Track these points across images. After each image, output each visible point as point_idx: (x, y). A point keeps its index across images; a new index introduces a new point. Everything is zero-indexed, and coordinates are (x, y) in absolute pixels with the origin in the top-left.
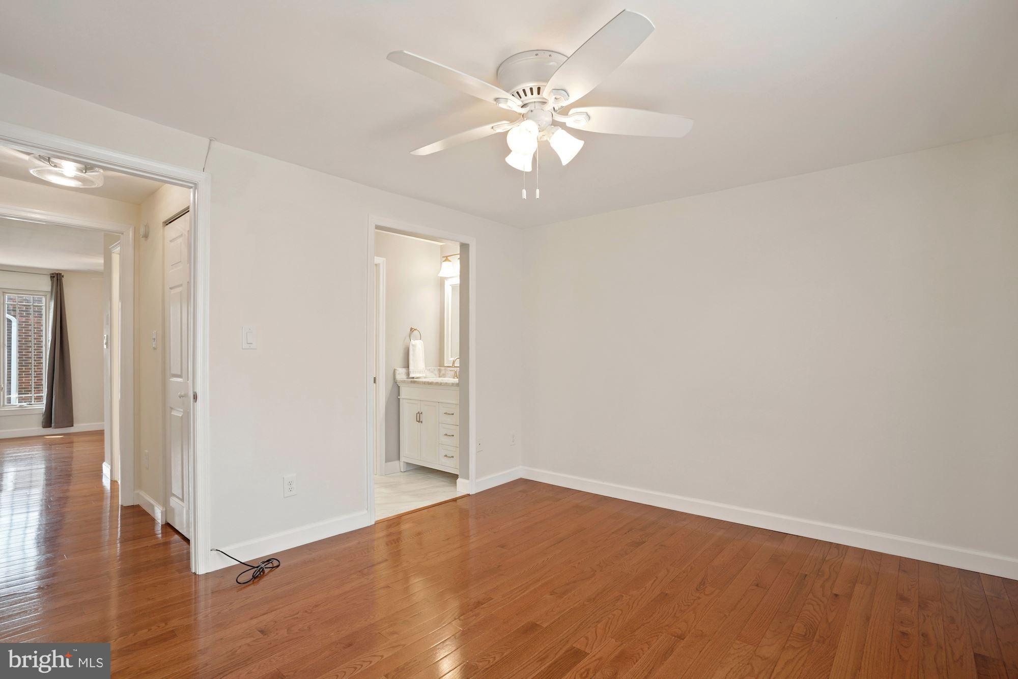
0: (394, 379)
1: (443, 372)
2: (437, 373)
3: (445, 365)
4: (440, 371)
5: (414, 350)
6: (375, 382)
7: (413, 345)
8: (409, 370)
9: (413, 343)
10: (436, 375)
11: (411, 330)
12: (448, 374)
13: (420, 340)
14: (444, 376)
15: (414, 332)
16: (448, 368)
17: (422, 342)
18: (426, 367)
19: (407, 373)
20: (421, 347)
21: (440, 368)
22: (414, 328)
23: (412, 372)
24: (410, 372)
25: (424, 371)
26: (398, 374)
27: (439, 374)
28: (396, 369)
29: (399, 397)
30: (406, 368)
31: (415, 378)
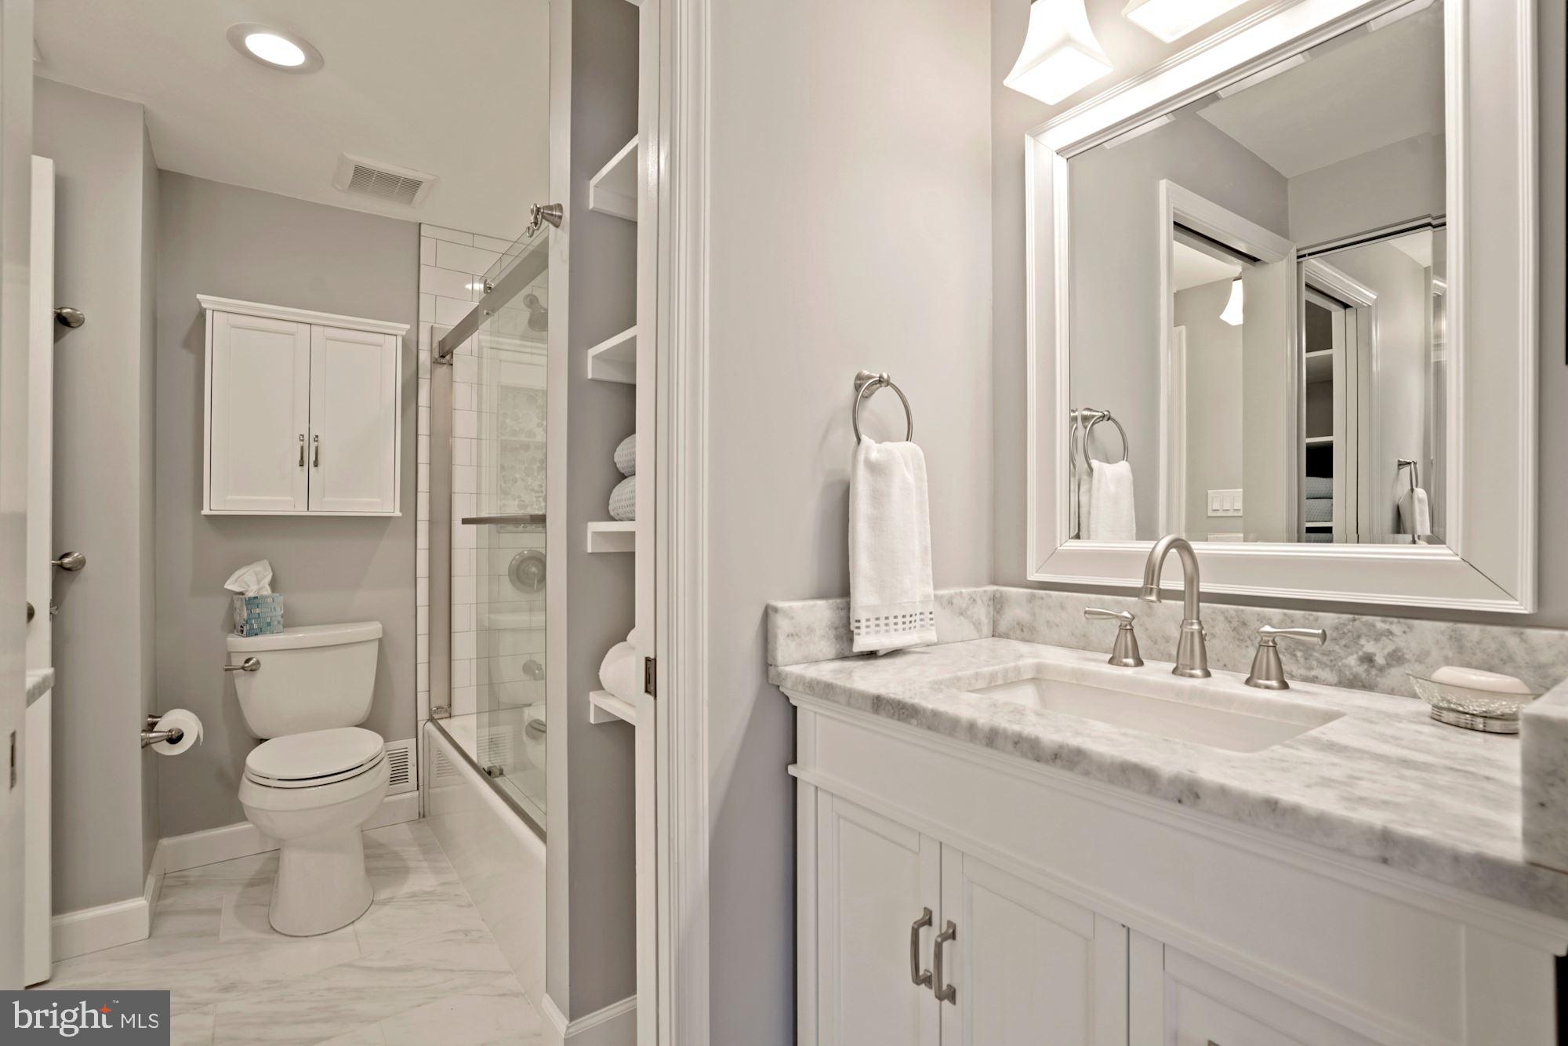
0: (767, 663)
1: (1016, 612)
2: (984, 619)
3: (1033, 576)
4: (997, 604)
5: (878, 498)
6: (650, 685)
7: (874, 468)
8: (847, 608)
9: (874, 456)
10: (977, 625)
11: (858, 387)
12: (1048, 622)
13: (907, 440)
14: (1026, 633)
15: (874, 395)
16: (1046, 594)
17: (922, 453)
18: (936, 587)
19: (836, 628)
20: (910, 477)
21: (997, 590)
22: (878, 376)
23: (868, 620)
24: (858, 621)
25: (931, 613)
26: (790, 635)
27: (992, 622)
28: (776, 610)
29: (792, 770)
30: (833, 601)
31: (884, 652)
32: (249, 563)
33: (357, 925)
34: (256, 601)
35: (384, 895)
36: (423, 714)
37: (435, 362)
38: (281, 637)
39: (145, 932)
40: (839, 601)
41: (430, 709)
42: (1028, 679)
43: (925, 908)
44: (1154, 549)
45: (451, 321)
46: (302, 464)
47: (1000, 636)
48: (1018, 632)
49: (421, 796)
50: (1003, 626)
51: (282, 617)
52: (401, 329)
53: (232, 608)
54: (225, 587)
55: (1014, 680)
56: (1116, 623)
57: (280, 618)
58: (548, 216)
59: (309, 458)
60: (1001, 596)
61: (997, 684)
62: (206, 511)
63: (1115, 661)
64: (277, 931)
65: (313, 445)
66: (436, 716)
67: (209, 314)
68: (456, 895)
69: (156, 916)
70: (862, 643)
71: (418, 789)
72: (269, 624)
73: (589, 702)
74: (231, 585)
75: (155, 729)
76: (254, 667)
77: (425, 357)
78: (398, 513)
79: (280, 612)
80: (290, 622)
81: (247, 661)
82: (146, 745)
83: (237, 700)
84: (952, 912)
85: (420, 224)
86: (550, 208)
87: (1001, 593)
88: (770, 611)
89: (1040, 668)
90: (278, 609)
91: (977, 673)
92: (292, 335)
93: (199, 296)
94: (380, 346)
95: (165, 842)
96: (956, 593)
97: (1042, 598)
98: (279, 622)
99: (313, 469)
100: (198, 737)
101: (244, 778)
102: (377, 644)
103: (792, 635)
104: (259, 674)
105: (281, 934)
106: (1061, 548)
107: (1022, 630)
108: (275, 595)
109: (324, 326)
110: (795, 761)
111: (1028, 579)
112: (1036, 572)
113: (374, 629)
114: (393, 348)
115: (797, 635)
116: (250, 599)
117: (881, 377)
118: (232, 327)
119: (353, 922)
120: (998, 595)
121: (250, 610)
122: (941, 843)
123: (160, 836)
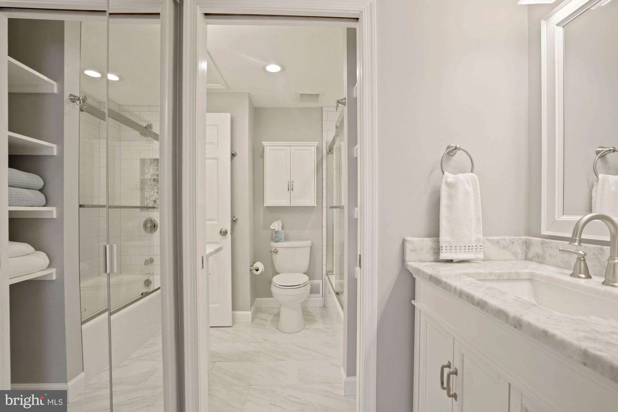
0: (403, 261)
1: (536, 249)
2: (520, 252)
3: (544, 232)
4: (527, 245)
5: (450, 197)
7: (451, 185)
8: (438, 242)
9: (450, 180)
10: (515, 254)
11: (447, 150)
12: (550, 255)
13: (471, 172)
14: (540, 259)
15: (456, 154)
16: (550, 241)
17: (477, 177)
18: (484, 236)
19: (434, 249)
20: (470, 188)
21: (528, 239)
22: (455, 146)
23: (446, 247)
24: (442, 247)
25: (481, 246)
26: (412, 250)
27: (525, 254)
28: (406, 241)
29: (413, 302)
30: (433, 238)
31: (456, 261)
32: (276, 221)
33: (299, 333)
34: (277, 232)
35: (307, 327)
36: (324, 273)
37: (328, 153)
38: (283, 243)
39: (250, 321)
40: (435, 238)
41: (327, 271)
42: (526, 279)
43: (449, 361)
44: (580, 219)
45: (330, 139)
46: (288, 190)
47: (528, 260)
48: (537, 258)
49: (324, 299)
50: (530, 255)
51: (284, 237)
52: (316, 144)
53: (272, 234)
54: (270, 227)
55: (515, 278)
56: (576, 256)
57: (283, 238)
58: (342, 103)
59: (290, 188)
60: (529, 241)
61: (504, 279)
62: (265, 205)
63: (574, 275)
64: (279, 329)
65: (292, 184)
66: (328, 274)
67: (265, 147)
68: (328, 332)
69: (253, 318)
70: (444, 255)
71: (323, 297)
72: (281, 239)
73: (355, 270)
74: (272, 227)
75: (253, 266)
76: (276, 252)
77: (325, 152)
78: (316, 205)
79: (283, 236)
80: (286, 239)
81: (275, 250)
82: (251, 270)
83: (273, 261)
84: (456, 364)
85: (322, 107)
86: (342, 100)
87: (529, 240)
88: (405, 241)
89: (532, 274)
90: (283, 235)
91: (491, 272)
92: (285, 150)
93: (263, 142)
94: (310, 150)
95: (258, 299)
96: (501, 239)
97: (548, 243)
98: (283, 239)
99: (291, 191)
100: (263, 270)
101: (272, 285)
102: (310, 248)
103: (413, 250)
104: (278, 253)
105: (280, 331)
106: (559, 219)
107: (538, 258)
108: (283, 230)
109: (294, 146)
110: (414, 299)
111: (542, 234)
112: (546, 231)
113: (309, 243)
114: (313, 150)
115: (415, 251)
116: (276, 231)
117: (456, 146)
118: (271, 150)
119: (298, 332)
120: (528, 241)
121: (276, 235)
122: (454, 338)
123: (256, 297)
